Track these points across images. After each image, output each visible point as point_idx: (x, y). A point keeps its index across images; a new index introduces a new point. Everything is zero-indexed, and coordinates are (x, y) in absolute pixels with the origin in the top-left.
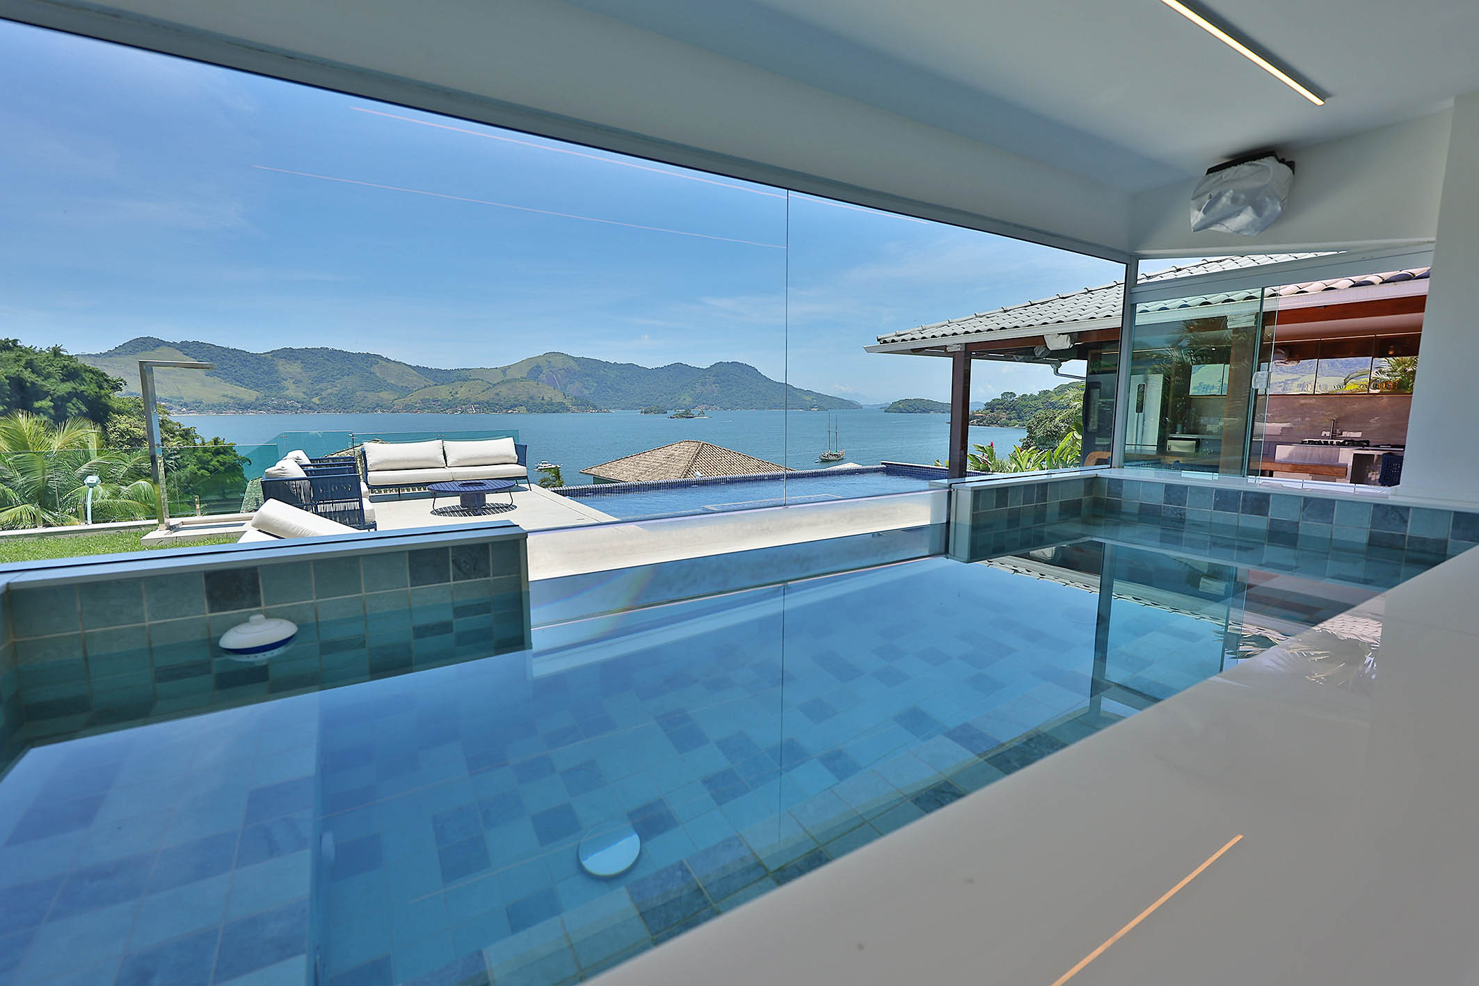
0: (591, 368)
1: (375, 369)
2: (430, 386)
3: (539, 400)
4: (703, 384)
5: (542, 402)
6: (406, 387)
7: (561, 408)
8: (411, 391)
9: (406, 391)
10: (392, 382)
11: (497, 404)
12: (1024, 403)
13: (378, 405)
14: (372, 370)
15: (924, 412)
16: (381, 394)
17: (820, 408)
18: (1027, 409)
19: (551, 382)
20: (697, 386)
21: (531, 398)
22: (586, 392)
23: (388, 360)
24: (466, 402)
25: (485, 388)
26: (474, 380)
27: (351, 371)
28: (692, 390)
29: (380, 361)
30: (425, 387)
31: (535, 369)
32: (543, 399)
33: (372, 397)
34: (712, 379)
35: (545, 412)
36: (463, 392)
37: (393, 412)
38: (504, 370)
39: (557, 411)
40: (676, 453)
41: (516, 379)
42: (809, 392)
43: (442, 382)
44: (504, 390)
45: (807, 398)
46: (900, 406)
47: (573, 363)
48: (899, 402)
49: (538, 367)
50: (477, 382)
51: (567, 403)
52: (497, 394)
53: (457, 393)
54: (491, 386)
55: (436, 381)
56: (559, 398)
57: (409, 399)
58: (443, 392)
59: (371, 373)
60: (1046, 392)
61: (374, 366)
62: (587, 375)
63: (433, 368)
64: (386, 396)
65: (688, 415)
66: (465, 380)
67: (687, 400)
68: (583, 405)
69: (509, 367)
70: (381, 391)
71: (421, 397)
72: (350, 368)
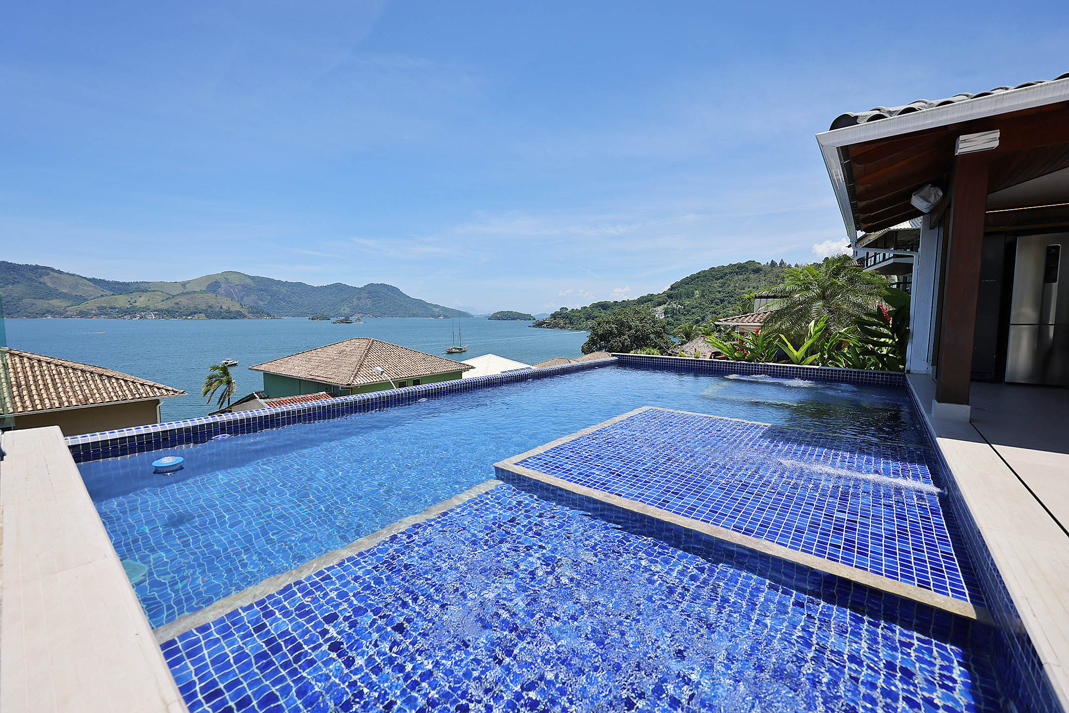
0: (264, 286)
1: (45, 279)
2: (107, 295)
3: (217, 309)
4: (359, 299)
5: (221, 310)
6: (81, 296)
7: (239, 315)
8: (87, 300)
9: (80, 299)
10: (65, 291)
11: (177, 312)
12: (574, 314)
13: (48, 311)
14: (41, 280)
15: (513, 319)
16: (51, 302)
17: (445, 317)
18: (574, 318)
19: (229, 295)
20: (354, 300)
21: (211, 307)
22: (261, 303)
23: (60, 272)
24: (146, 309)
25: (164, 298)
26: (154, 291)
27: (16, 280)
28: (350, 303)
29: (51, 273)
30: (102, 296)
31: (214, 285)
32: (221, 308)
33: (42, 304)
34: (366, 295)
35: (223, 318)
36: (141, 301)
37: (65, 317)
38: (184, 284)
39: (235, 318)
40: (348, 349)
41: (195, 292)
42: (436, 306)
43: (119, 292)
44: (183, 301)
45: (436, 310)
46: (498, 315)
47: (249, 281)
48: (498, 313)
49: (217, 282)
50: (156, 293)
51: (244, 311)
52: (178, 304)
53: (135, 302)
54: (170, 296)
55: (114, 291)
56: (236, 307)
57: (83, 307)
58: (122, 301)
59: (40, 283)
60: (585, 308)
61: (46, 277)
62: (262, 290)
63: (111, 280)
64: (55, 303)
65: (347, 321)
66: (146, 291)
67: (347, 310)
68: (258, 312)
69: (189, 282)
70: (52, 299)
71: (98, 305)
72: (16, 278)
